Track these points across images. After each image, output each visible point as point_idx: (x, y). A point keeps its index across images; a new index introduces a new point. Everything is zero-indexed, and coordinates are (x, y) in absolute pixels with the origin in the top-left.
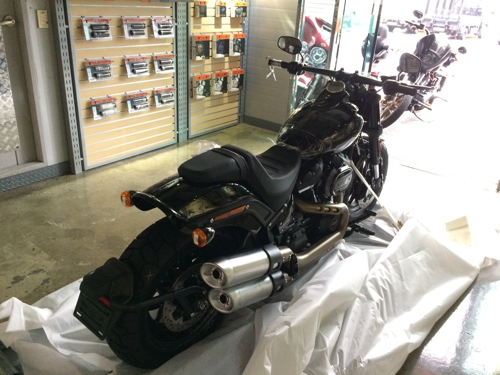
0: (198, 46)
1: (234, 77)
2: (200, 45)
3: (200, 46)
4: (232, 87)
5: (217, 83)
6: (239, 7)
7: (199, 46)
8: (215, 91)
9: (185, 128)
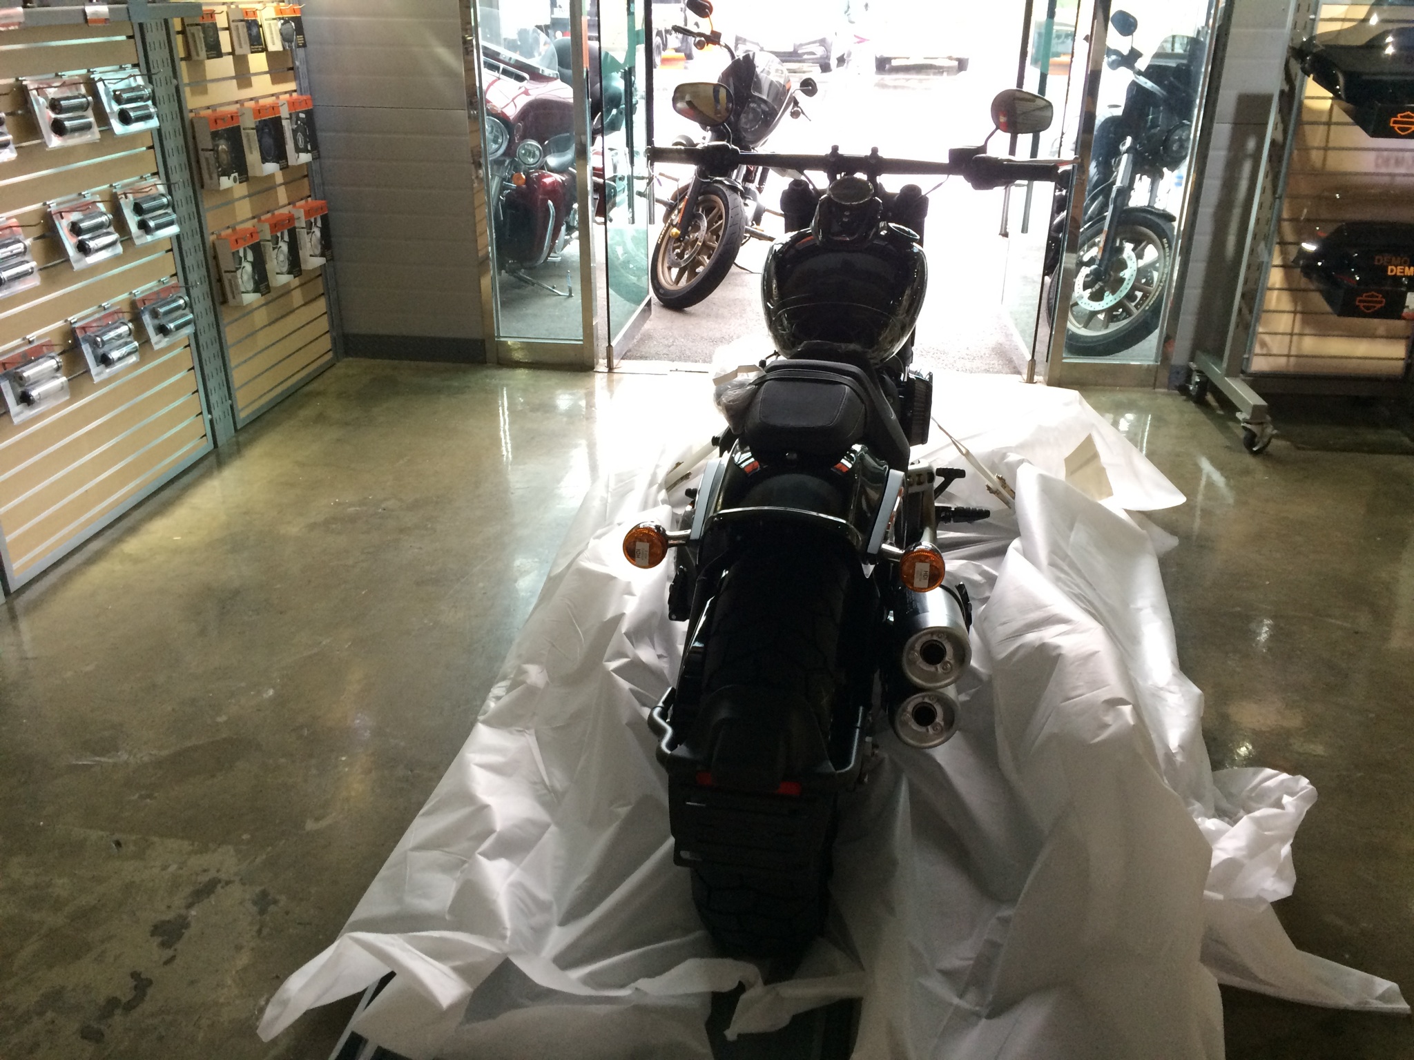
0: (218, 146)
1: (310, 226)
2: (222, 141)
3: (223, 146)
4: (311, 256)
5: (276, 250)
6: (286, 21)
7: (220, 147)
8: (277, 274)
9: (224, 400)
